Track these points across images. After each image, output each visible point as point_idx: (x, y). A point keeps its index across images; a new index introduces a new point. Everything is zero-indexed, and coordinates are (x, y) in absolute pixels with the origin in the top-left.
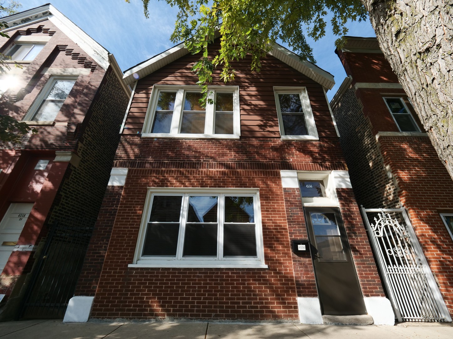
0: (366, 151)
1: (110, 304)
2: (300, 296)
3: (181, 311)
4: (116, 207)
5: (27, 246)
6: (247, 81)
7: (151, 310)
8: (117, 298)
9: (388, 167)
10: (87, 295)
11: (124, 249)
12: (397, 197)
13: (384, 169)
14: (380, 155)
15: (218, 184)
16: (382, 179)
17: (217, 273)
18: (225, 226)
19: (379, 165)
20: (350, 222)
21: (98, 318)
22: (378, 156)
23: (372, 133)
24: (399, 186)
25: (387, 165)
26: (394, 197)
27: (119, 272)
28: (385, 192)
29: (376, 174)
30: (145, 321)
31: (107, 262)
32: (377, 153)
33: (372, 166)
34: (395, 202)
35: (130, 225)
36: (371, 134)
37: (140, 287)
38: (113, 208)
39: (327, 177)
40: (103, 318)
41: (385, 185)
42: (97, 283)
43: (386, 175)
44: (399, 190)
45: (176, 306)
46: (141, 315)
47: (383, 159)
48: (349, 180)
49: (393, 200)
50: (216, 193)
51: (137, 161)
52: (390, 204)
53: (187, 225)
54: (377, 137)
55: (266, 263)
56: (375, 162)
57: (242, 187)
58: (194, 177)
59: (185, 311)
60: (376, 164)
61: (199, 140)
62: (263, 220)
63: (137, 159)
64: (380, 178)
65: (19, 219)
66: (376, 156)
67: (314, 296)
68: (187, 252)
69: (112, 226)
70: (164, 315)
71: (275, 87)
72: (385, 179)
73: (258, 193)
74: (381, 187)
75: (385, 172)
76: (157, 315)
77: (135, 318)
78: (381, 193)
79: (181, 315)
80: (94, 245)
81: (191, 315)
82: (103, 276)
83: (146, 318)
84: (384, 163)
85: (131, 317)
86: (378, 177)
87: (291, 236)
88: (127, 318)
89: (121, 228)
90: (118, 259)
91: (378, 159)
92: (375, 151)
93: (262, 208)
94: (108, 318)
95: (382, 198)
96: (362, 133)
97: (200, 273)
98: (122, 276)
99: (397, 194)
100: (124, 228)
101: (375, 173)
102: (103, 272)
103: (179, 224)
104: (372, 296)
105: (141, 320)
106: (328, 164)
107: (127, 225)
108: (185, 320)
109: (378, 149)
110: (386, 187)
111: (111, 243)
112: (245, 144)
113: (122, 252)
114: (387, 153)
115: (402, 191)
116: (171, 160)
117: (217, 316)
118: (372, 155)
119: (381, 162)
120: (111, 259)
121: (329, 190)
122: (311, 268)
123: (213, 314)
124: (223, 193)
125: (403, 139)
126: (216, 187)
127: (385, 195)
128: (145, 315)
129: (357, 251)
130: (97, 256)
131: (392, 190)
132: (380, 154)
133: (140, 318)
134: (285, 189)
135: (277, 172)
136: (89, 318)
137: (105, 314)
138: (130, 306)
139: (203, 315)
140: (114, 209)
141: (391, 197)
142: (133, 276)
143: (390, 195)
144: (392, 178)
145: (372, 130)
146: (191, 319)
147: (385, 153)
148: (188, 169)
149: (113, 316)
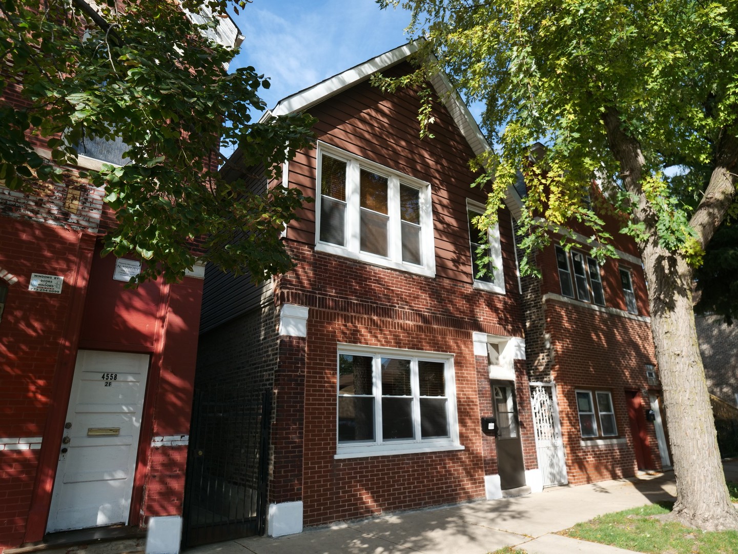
0: (527, 306)
1: (322, 507)
2: (486, 474)
3: (395, 503)
4: (302, 372)
5: (178, 437)
6: (437, 176)
7: (366, 507)
8: (328, 499)
9: (547, 336)
10: (293, 500)
11: (325, 435)
12: (549, 370)
13: (542, 336)
14: (542, 319)
15: (416, 345)
16: (539, 346)
17: (423, 458)
18: (421, 400)
19: (539, 329)
20: (521, 398)
21: (312, 526)
22: (540, 319)
23: (540, 289)
24: (555, 360)
25: (547, 333)
26: (545, 368)
27: (325, 467)
28: (537, 362)
29: (532, 337)
30: (362, 520)
31: (307, 454)
32: (540, 315)
33: (529, 327)
34: (545, 373)
35: (326, 400)
36: (538, 291)
37: (351, 482)
38: (298, 374)
39: (506, 342)
40: (317, 525)
41: (539, 353)
42: (301, 484)
43: (543, 343)
44: (553, 363)
45: (390, 499)
46: (357, 514)
47: (545, 325)
48: (524, 349)
49: (543, 371)
50: (409, 356)
51: (318, 296)
52: (539, 375)
53: (383, 399)
54: (544, 299)
55: (462, 444)
56: (534, 324)
57: (439, 351)
58: (390, 331)
59: (399, 503)
60: (535, 327)
61: (389, 271)
62: (458, 394)
63: (317, 292)
64: (536, 344)
65: (104, 383)
66: (538, 319)
67: (496, 473)
68: (387, 435)
69: (303, 402)
70: (379, 511)
71: (468, 200)
72: (542, 347)
73: (452, 360)
74: (534, 354)
75: (543, 339)
76: (372, 512)
77: (352, 519)
78: (532, 361)
79: (395, 508)
80: (284, 432)
81: (405, 506)
82: (306, 473)
83: (363, 517)
84: (546, 329)
85: (347, 518)
86: (533, 342)
87: (481, 414)
88: (344, 520)
89: (315, 404)
90: (319, 449)
91: (538, 323)
92: (538, 311)
93: (457, 380)
94: (323, 524)
95: (531, 367)
96: (528, 284)
97: (408, 459)
98: (328, 471)
99: (550, 367)
100: (319, 404)
101: (530, 336)
102: (305, 469)
103: (374, 398)
104: (531, 469)
105: (358, 520)
106: (510, 327)
107: (321, 400)
108: (400, 512)
109: (543, 312)
110: (539, 356)
111: (307, 427)
112: (440, 287)
113: (323, 440)
114: (551, 320)
115: (556, 365)
116: (361, 301)
117: (425, 503)
118: (533, 314)
119: (542, 328)
120: (310, 449)
121: (504, 358)
122: (494, 446)
123: (423, 502)
124: (416, 356)
125: (563, 305)
126: (413, 348)
127: (536, 364)
128: (361, 513)
129: (525, 428)
130: (293, 447)
131: (546, 360)
132: (544, 318)
133: (356, 518)
134: (476, 356)
135: (470, 333)
136: (304, 527)
137: (319, 520)
138: (344, 506)
139: (415, 505)
140: (300, 376)
141: (541, 368)
142: (340, 470)
143: (541, 365)
144: (549, 349)
145: (541, 286)
146: (405, 510)
147: (549, 319)
148: (382, 319)
149: (328, 520)
